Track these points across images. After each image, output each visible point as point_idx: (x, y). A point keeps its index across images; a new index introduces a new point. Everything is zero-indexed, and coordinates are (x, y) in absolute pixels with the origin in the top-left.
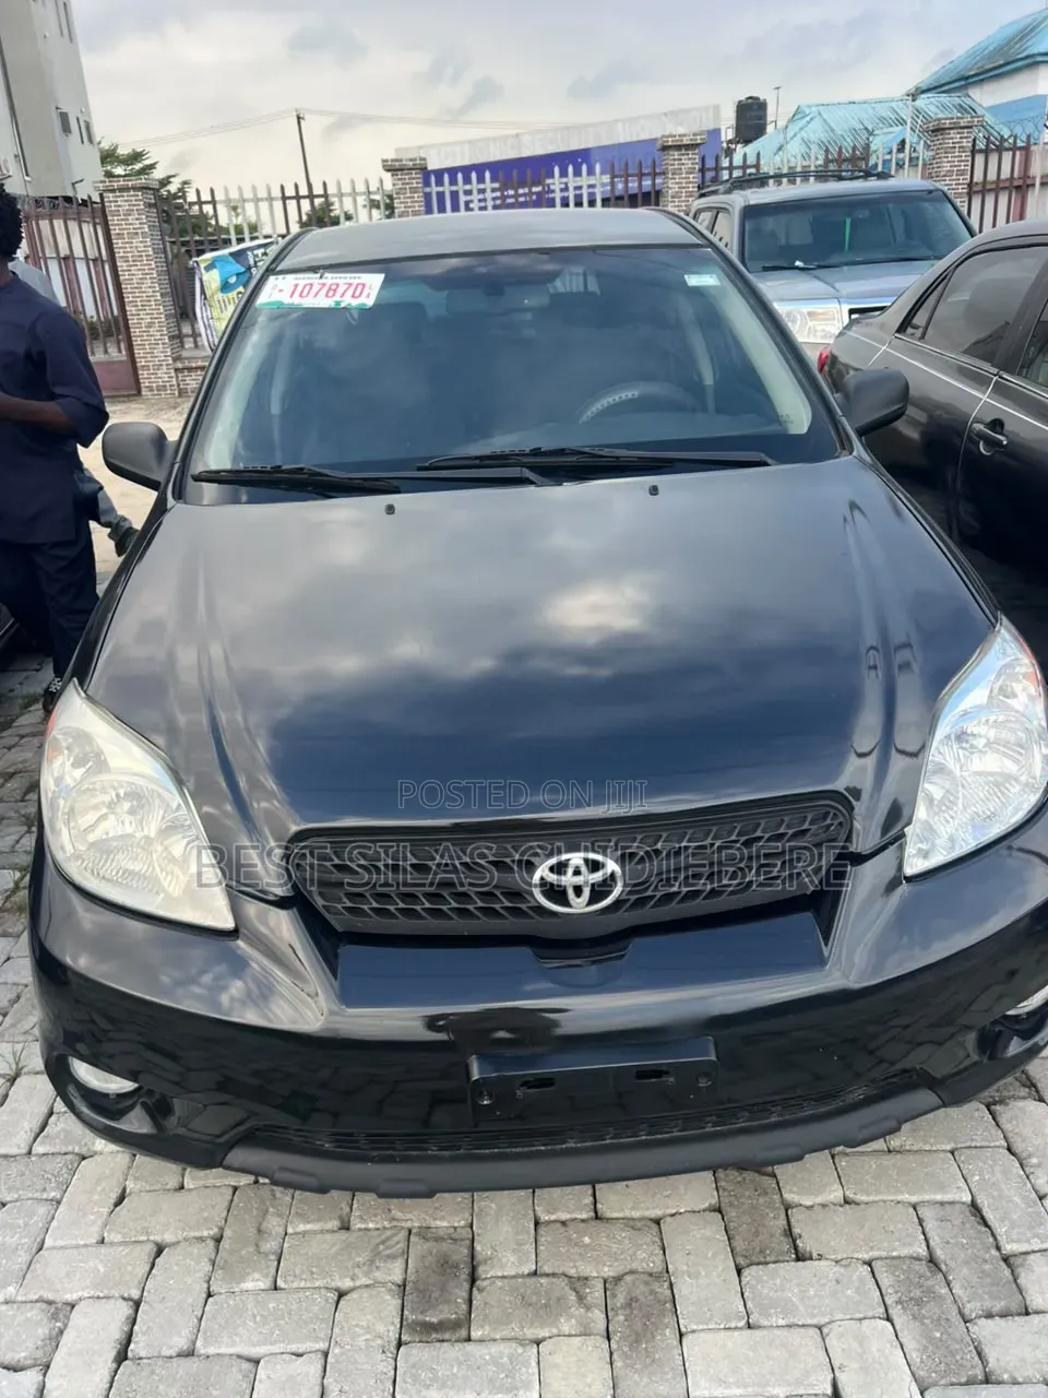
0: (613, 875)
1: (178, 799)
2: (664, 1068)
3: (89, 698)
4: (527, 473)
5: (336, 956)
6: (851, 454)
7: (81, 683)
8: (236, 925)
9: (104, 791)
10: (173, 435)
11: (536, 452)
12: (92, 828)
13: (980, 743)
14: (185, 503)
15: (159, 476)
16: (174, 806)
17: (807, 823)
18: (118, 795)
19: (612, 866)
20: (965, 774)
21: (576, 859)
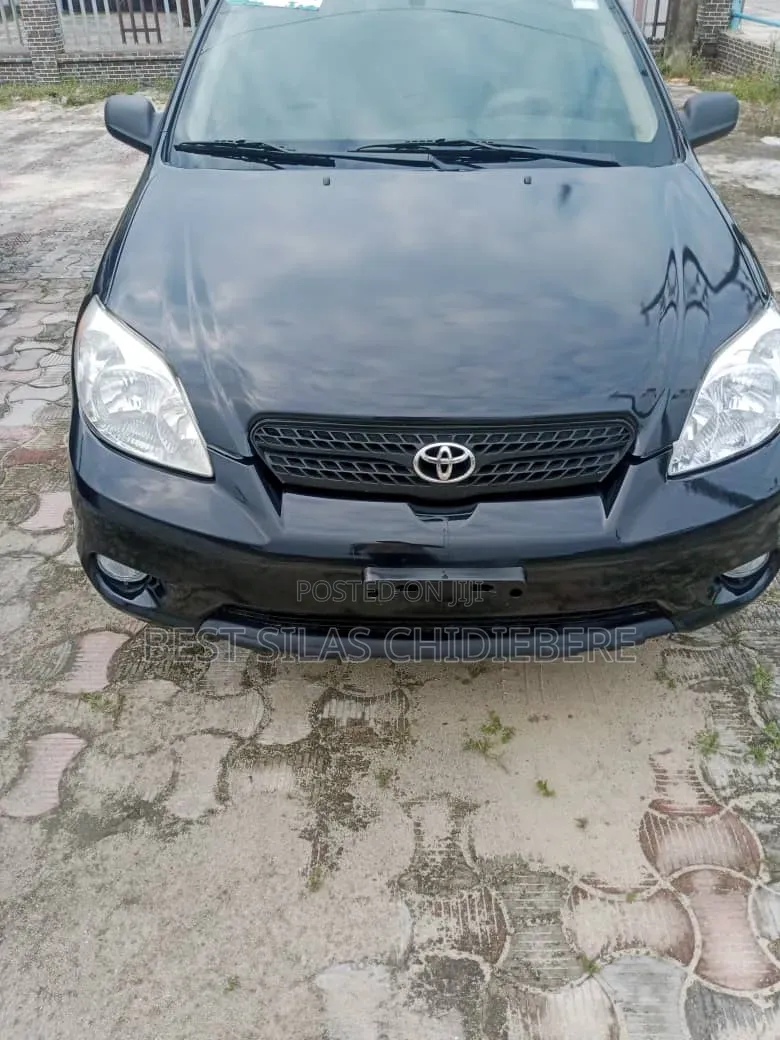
0: (469, 459)
1: (174, 386)
2: (491, 584)
3: (108, 310)
4: (431, 158)
5: (280, 498)
6: (683, 161)
7: (102, 299)
8: (214, 474)
9: (119, 377)
10: (160, 109)
11: (440, 142)
12: (111, 403)
13: (739, 389)
14: (171, 165)
15: (149, 142)
16: (170, 391)
17: (605, 433)
18: (129, 382)
19: (468, 453)
20: (725, 411)
21: (445, 447)
